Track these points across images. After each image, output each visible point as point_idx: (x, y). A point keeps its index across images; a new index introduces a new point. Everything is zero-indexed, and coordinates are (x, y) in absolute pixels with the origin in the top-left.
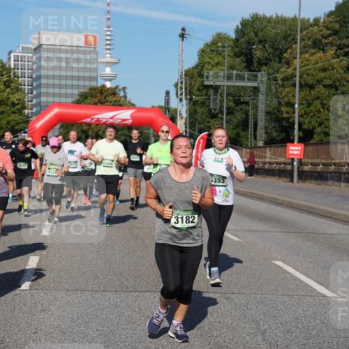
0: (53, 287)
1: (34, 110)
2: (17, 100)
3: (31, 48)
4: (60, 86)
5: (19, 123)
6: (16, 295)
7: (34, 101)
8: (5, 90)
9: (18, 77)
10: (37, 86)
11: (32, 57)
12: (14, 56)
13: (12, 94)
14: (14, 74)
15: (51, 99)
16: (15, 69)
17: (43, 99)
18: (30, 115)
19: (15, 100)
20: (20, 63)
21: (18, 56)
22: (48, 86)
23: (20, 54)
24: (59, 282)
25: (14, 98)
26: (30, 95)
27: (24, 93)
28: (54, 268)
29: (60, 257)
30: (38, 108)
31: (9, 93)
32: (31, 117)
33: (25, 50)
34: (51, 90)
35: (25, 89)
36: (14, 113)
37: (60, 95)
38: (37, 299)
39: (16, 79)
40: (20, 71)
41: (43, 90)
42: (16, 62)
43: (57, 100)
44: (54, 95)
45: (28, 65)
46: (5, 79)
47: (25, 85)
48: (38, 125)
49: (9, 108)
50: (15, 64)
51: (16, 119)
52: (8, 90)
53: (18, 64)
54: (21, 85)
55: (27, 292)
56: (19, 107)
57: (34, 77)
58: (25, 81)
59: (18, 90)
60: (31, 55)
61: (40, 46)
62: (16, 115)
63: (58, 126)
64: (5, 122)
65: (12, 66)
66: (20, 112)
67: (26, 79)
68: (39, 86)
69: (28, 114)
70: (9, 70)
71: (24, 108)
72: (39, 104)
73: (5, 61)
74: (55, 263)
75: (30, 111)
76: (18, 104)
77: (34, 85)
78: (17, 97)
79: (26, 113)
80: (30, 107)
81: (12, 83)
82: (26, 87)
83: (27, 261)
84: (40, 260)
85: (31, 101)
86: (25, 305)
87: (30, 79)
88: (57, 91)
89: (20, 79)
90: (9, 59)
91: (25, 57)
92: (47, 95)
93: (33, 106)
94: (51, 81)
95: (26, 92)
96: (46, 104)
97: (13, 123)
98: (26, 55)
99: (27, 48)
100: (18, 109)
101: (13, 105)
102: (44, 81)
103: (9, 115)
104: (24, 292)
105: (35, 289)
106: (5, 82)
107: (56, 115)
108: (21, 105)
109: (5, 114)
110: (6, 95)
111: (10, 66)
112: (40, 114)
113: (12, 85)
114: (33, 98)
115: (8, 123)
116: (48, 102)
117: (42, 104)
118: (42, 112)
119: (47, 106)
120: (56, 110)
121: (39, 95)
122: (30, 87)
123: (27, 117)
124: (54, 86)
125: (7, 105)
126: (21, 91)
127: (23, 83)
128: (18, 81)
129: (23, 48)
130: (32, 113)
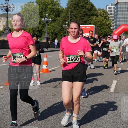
0: (122, 92)
1: (114, 27)
2: (108, 23)
3: (114, 4)
4: (125, 18)
5: (109, 32)
6: (109, 94)
7: (115, 24)
8: (104, 20)
9: (109, 15)
10: (116, 18)
11: (114, 7)
12: (108, 7)
13: (107, 21)
14: (108, 14)
15: (121, 23)
16: (108, 12)
17: (118, 23)
18: (113, 29)
19: (108, 24)
20: (110, 10)
21: (109, 7)
22: (120, 18)
23: (110, 6)
24: (125, 91)
25: (107, 23)
26: (113, 21)
27: (111, 21)
28: (122, 85)
29: (124, 81)
30: (116, 26)
31: (106, 21)
32: (113, 30)
33: (112, 5)
34: (121, 20)
35: (111, 19)
36: (107, 28)
37: (124, 21)
38: (116, 96)
39: (108, 16)
40: (110, 13)
41: (118, 19)
42: (109, 9)
43: (123, 23)
44: (122, 21)
45: (113, 10)
46: (104, 16)
47: (111, 18)
48: (116, 32)
49: (105, 26)
50: (108, 10)
51: (108, 30)
52: (105, 20)
53: (109, 10)
54: (110, 18)
55: (113, 93)
56: (109, 26)
57: (115, 14)
58: (111, 16)
59: (109, 19)
60: (114, 6)
61: (118, 3)
62: (108, 29)
63: (123, 33)
64: (104, 32)
65: (107, 11)
66: (109, 28)
67: (112, 16)
68: (117, 18)
69: (112, 29)
70: (106, 12)
71: (111, 26)
72: (116, 25)
73: (105, 9)
74: (123, 83)
75: (113, 27)
76: (109, 25)
77: (115, 17)
78: (109, 22)
79: (111, 28)
80: (113, 26)
81: (107, 17)
82: (112, 19)
83: (113, 82)
84: (117, 82)
85: (113, 24)
86: (112, 98)
87: (113, 16)
88: (123, 20)
89: (110, 16)
90: (106, 8)
91: (112, 7)
92: (120, 21)
93: (114, 25)
94: (121, 16)
95: (112, 20)
96: (119, 25)
97: (107, 32)
98: (113, 6)
99: (113, 4)
100: (109, 27)
101: (107, 25)
102: (118, 16)
103: (105, 29)
104: (112, 93)
105: (116, 92)
106: (105, 17)
107: (123, 29)
108: (110, 25)
109: (104, 29)
110: (104, 22)
111: (106, 11)
112: (116, 29)
113: (107, 18)
114: (114, 22)
115: (105, 32)
116: (120, 24)
117: (117, 25)
118: (117, 28)
119: (119, 26)
120: (123, 27)
121: (116, 21)
122: (113, 19)
123: (112, 30)
124: (122, 18)
125: (105, 25)
126: (110, 20)
127: (111, 17)
128: (109, 16)
129: (112, 4)
130: (114, 28)
